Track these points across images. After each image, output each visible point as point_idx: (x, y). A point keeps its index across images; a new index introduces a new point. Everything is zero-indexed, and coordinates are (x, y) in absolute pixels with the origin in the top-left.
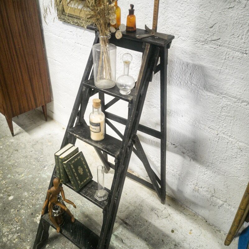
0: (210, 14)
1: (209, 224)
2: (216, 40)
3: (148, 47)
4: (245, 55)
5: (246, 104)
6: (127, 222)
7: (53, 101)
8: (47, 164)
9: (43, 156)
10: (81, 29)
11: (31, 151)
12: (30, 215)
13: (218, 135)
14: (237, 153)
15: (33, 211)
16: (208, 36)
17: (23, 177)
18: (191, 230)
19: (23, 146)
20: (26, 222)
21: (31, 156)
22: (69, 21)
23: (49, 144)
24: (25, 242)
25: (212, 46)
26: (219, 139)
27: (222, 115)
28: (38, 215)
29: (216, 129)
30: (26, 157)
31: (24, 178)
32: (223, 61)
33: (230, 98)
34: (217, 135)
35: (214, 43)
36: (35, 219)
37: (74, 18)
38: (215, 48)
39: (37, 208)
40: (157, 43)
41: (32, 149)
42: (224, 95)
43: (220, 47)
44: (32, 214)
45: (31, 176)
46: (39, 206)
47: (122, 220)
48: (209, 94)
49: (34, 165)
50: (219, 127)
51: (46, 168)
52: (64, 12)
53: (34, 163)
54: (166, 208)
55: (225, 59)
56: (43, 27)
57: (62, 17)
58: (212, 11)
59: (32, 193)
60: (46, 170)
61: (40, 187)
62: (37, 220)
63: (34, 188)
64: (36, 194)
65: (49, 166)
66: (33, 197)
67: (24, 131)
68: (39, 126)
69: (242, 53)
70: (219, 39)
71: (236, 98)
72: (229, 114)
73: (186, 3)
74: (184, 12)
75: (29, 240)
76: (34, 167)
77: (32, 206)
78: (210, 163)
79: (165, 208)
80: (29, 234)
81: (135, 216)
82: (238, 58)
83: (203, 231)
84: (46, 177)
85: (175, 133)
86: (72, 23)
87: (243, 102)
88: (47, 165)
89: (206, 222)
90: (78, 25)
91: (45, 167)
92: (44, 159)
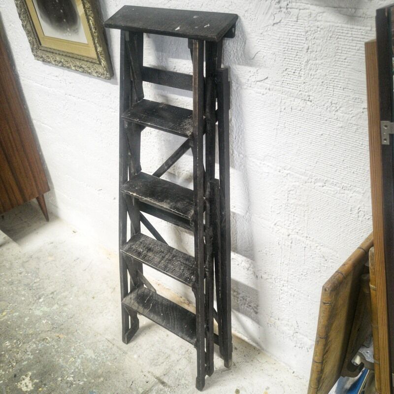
1: (298, 376)
2: (262, 81)
4: (309, 103)
5: (321, 184)
6: (165, 380)
8: (42, 292)
9: (38, 280)
11: (20, 273)
12: (12, 378)
13: (291, 235)
14: (320, 264)
15: (16, 370)
16: (250, 74)
17: (4, 316)
19: (8, 265)
20: (4, 389)
21: (20, 281)
23: (50, 259)
25: (259, 90)
26: (292, 243)
27: (291, 203)
28: (24, 377)
29: (286, 227)
30: (12, 283)
31: (6, 317)
32: (278, 115)
33: (297, 175)
34: (289, 235)
35: (260, 86)
36: (19, 384)
38: (263, 94)
39: (24, 365)
41: (22, 269)
42: (289, 172)
43: (271, 92)
44: (15, 376)
45: (17, 314)
46: (26, 363)
47: (157, 378)
49: (24, 295)
50: (289, 222)
51: (41, 300)
52: (41, 44)
53: (23, 293)
55: (280, 112)
59: (17, 342)
60: (42, 302)
61: (31, 332)
62: (22, 386)
63: (21, 333)
64: (24, 343)
65: (47, 296)
66: (18, 348)
67: (11, 240)
68: (35, 230)
69: (305, 100)
70: (267, 78)
71: (306, 176)
72: (300, 203)
76: (23, 298)
77: (17, 363)
78: (285, 281)
82: (299, 109)
84: (41, 314)
86: (54, 63)
87: (316, 181)
88: (43, 294)
89: (293, 373)
91: (40, 298)
92: (39, 285)
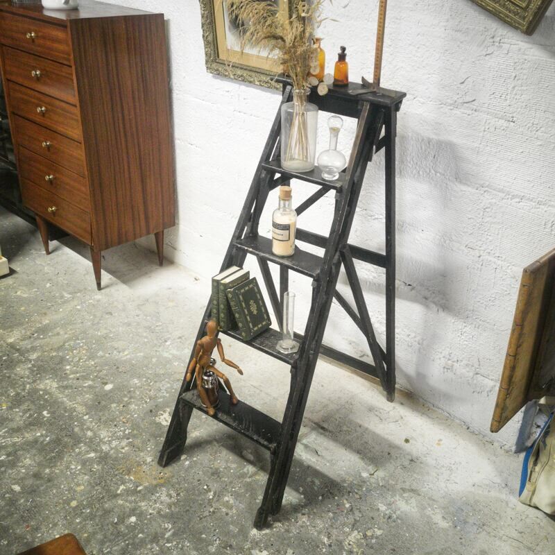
0: (460, 63)
1: (473, 432)
2: (469, 102)
3: (367, 107)
4: (512, 124)
5: (518, 200)
6: (325, 426)
7: (178, 224)
8: (169, 336)
9: (160, 324)
10: (247, 86)
11: (137, 316)
12: (147, 413)
13: (481, 257)
14: (510, 285)
15: (151, 406)
16: (458, 97)
17: (126, 355)
18: (440, 440)
19: (120, 306)
21: (138, 324)
22: (227, 73)
23: (171, 304)
24: (142, 451)
25: (465, 111)
26: (482, 265)
27: (485, 221)
28: (162, 412)
29: (477, 247)
30: (129, 324)
31: (129, 356)
32: (481, 134)
33: (495, 192)
34: (479, 257)
35: (467, 107)
36: (157, 419)
37: (238, 67)
38: (469, 115)
39: (160, 402)
40: (380, 102)
41: (138, 312)
42: (486, 189)
43: (476, 113)
44: (151, 411)
45: (142, 354)
46: (161, 400)
47: (315, 423)
48: (463, 188)
49: (146, 337)
50: (482, 243)
51: (167, 343)
52: (218, 57)
53: (145, 334)
54: (397, 407)
55: (484, 131)
56: (174, 85)
57: (214, 65)
58: (462, 58)
59: (146, 381)
60: (169, 346)
61: (162, 372)
62: (161, 420)
63: (150, 372)
64: (156, 382)
65: (174, 339)
66: (150, 386)
67: (118, 281)
68: (146, 273)
69: (509, 121)
70: (474, 100)
71: (503, 193)
72: (495, 220)
73: (424, 47)
74: (422, 59)
75: (149, 449)
76: (146, 340)
77: (150, 399)
78: (470, 311)
79: (394, 408)
80: (149, 440)
81: (340, 418)
82: (502, 128)
83: (461, 441)
84: (170, 356)
85: (411, 264)
86: (232, 77)
87: (513, 197)
88: (169, 338)
89: (468, 428)
90: (243, 80)
91: (166, 341)
92: (163, 329)
